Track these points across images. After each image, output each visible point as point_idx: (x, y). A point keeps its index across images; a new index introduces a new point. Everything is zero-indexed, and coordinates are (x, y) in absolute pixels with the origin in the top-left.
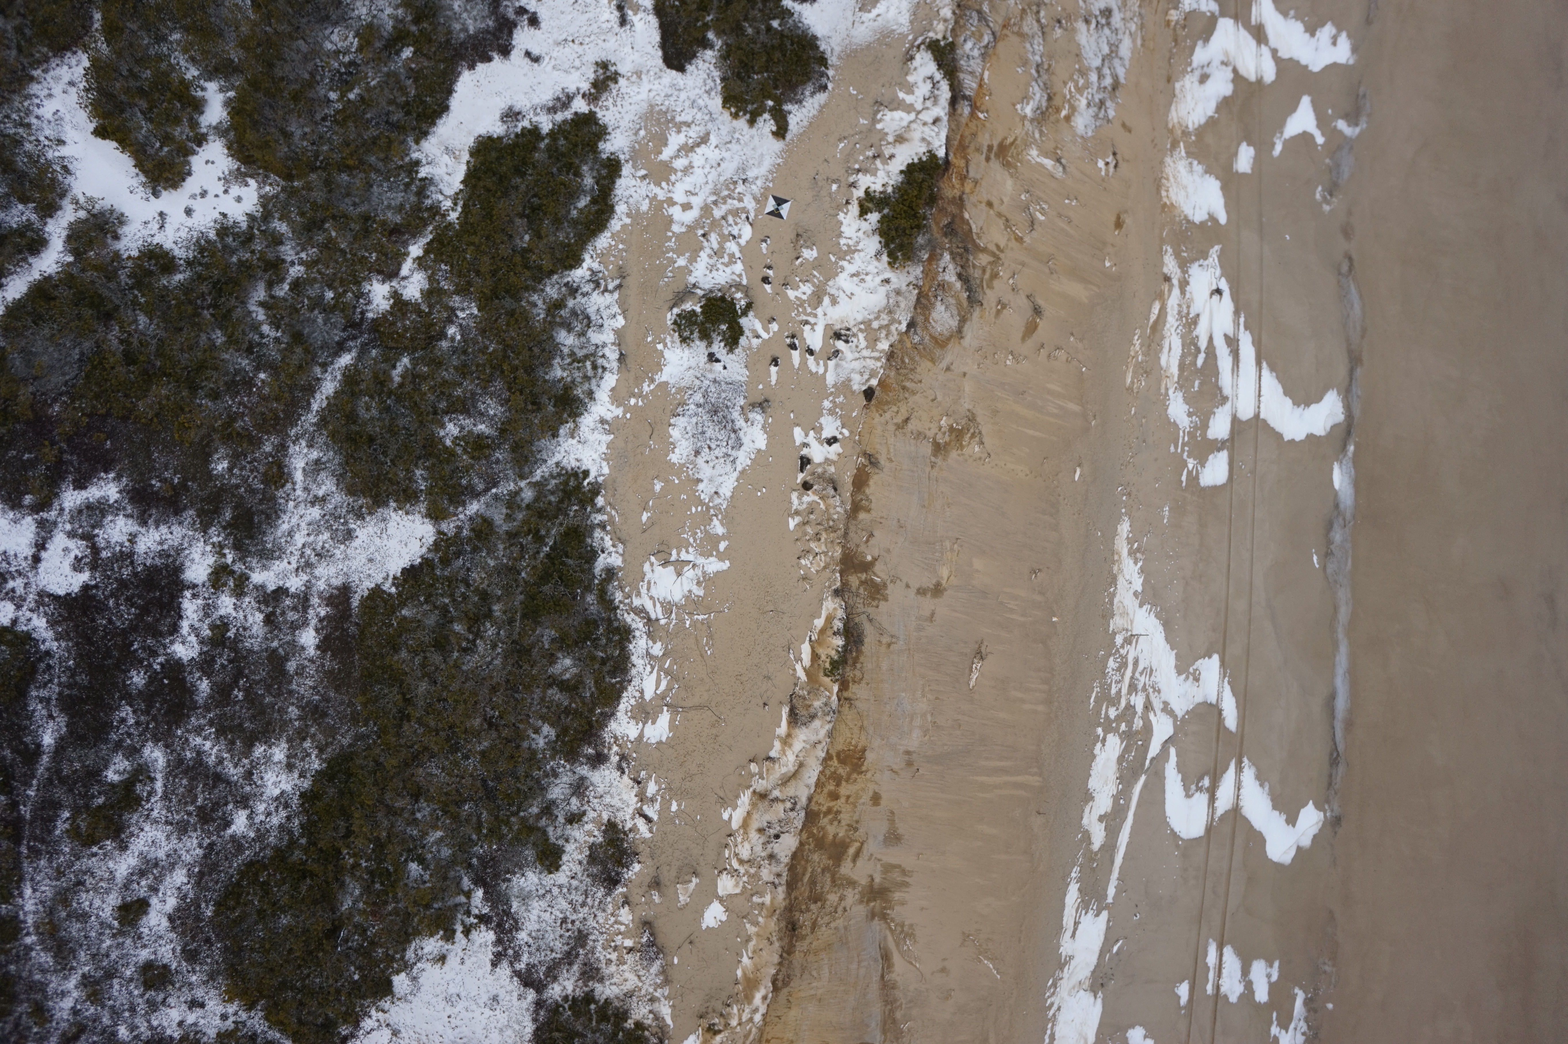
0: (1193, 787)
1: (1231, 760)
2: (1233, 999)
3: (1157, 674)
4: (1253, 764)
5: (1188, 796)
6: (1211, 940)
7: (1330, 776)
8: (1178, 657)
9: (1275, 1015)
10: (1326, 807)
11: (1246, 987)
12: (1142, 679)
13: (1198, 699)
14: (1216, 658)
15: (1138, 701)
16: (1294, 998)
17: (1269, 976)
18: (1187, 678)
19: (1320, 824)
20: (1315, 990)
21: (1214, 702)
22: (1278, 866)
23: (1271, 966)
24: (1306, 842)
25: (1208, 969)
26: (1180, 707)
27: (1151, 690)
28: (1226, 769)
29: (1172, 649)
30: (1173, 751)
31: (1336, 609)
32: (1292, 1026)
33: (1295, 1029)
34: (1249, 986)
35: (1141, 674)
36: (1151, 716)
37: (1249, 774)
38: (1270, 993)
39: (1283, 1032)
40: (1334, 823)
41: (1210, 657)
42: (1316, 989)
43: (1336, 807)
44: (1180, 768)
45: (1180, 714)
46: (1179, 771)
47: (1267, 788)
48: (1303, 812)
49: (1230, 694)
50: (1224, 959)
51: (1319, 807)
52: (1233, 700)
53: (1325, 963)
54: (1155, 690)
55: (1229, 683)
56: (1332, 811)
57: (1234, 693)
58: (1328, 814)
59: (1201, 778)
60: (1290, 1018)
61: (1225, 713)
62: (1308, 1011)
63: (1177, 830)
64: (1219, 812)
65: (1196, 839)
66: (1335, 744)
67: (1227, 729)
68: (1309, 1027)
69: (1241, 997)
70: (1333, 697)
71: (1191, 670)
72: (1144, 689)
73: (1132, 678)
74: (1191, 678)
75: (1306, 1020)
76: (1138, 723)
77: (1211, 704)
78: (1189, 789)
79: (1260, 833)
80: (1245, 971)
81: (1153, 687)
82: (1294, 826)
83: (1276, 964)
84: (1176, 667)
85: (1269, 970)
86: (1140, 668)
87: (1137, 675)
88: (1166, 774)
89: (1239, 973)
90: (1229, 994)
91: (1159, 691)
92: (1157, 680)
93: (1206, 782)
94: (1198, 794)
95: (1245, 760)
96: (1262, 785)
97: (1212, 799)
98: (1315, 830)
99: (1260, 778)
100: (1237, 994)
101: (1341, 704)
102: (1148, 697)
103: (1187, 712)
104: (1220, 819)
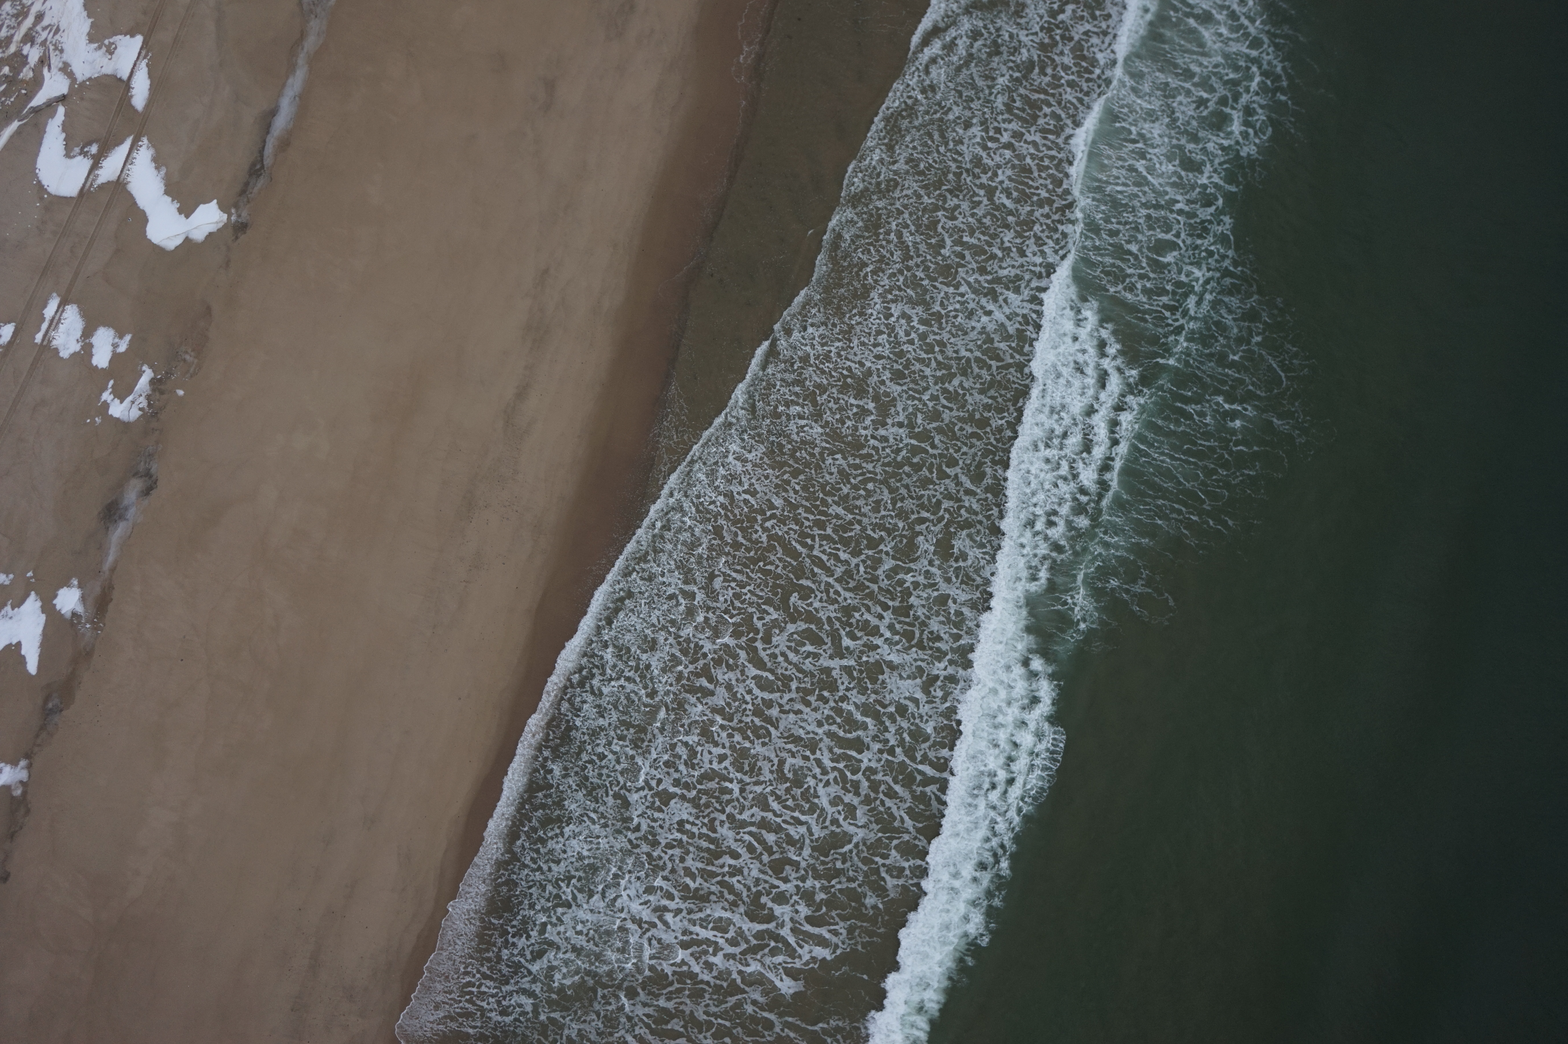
0: (77, 150)
1: (129, 136)
2: (65, 354)
3: (65, 35)
4: (154, 146)
5: (68, 155)
6: (55, 294)
7: (247, 184)
8: (93, 25)
9: (111, 383)
10: (233, 211)
11: (83, 348)
12: (44, 35)
13: (108, 70)
14: (139, 39)
15: (34, 54)
16: (140, 374)
17: (115, 346)
18: (100, 48)
19: (221, 225)
20: (167, 373)
21: (125, 77)
22: (158, 250)
23: (121, 337)
24: (199, 236)
25: (43, 319)
26: (82, 72)
27: (51, 48)
28: (121, 142)
29: (89, 16)
30: (61, 110)
31: (303, 36)
32: (130, 398)
33: (133, 402)
34: (87, 349)
35: (44, 29)
36: (45, 70)
37: (144, 155)
38: (110, 362)
39: (117, 401)
40: (238, 228)
41: (132, 36)
42: (169, 373)
43: (244, 214)
44: (65, 127)
45: (80, 78)
46: (64, 130)
47: (163, 172)
48: (202, 207)
49: (147, 76)
50: (65, 315)
51: (222, 207)
52: (148, 82)
53: (186, 352)
54: (56, 49)
55: (148, 65)
56: (239, 216)
57: (151, 75)
58: (233, 218)
59: (90, 143)
60: (130, 391)
61: (134, 92)
62: (153, 390)
63: (45, 183)
64: (101, 180)
65: (66, 198)
66: (262, 156)
67: (133, 107)
68: (149, 405)
69: (74, 355)
70: (273, 112)
71: (106, 42)
72: (44, 43)
73: (30, 29)
74: (104, 49)
75: (148, 397)
76: (27, 73)
77: (120, 80)
78: (72, 150)
79: (143, 213)
80: (88, 333)
81: (55, 45)
82: (187, 217)
83: (128, 338)
84: (89, 34)
85: (117, 340)
86: (45, 22)
87: (38, 28)
88: (48, 129)
89: (79, 334)
90: (61, 349)
91: (62, 51)
92: (62, 40)
93: (94, 149)
94: (80, 158)
95: (145, 140)
96: (157, 168)
97: (95, 166)
98: (213, 228)
99: (158, 161)
100: (72, 351)
101: (281, 123)
102: (44, 53)
103: (90, 79)
104: (99, 186)
